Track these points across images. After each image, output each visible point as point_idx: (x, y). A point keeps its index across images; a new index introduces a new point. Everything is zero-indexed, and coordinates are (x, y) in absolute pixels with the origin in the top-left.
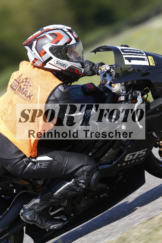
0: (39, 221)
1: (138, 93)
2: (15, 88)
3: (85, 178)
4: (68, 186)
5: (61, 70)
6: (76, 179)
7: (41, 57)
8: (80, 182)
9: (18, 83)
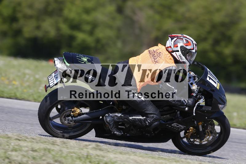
0: (112, 126)
1: (203, 97)
2: (151, 53)
3: (151, 121)
5: (179, 60)
6: (147, 118)
7: (174, 47)
8: (147, 121)
9: (155, 52)
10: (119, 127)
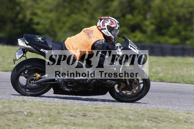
5: (106, 35)
7: (102, 26)
9: (88, 31)
10: (68, 85)
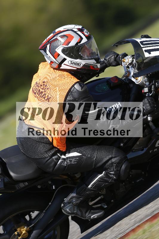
0: (79, 213)
2: (35, 92)
3: (115, 170)
4: (100, 178)
5: (76, 69)
6: (107, 171)
7: (56, 59)
8: (111, 174)
